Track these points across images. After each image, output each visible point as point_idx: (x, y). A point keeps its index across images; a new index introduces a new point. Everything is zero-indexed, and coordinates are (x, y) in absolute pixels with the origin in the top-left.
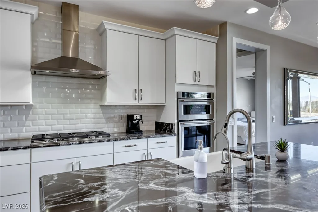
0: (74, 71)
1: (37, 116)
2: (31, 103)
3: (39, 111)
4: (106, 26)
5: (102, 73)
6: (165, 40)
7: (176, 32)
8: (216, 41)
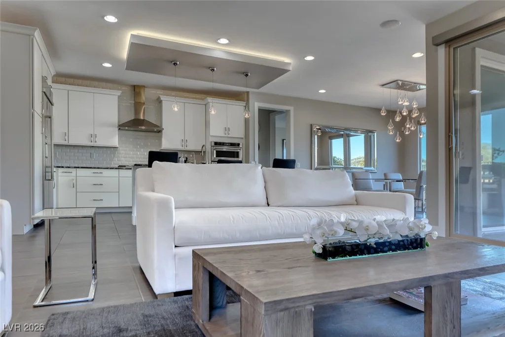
0: (143, 128)
1: (120, 155)
2: (118, 146)
3: (121, 152)
4: (162, 99)
5: (159, 129)
6: (205, 105)
7: (209, 101)
8: (245, 105)
